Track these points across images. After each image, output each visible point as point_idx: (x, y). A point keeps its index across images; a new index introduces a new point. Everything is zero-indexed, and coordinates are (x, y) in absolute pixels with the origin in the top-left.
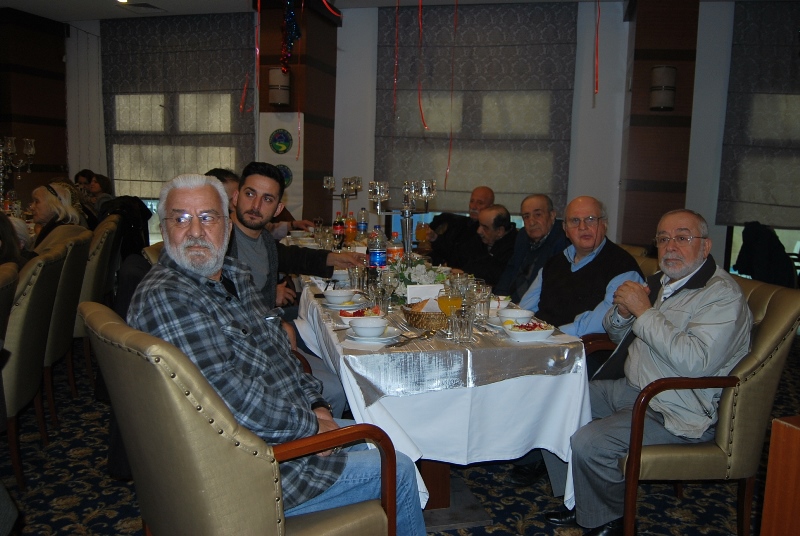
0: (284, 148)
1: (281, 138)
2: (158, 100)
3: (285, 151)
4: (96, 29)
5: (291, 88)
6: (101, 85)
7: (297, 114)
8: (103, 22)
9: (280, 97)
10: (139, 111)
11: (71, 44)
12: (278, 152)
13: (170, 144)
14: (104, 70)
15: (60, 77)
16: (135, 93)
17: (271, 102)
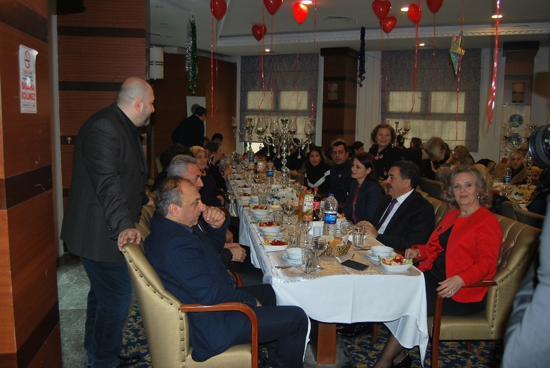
2: (418, 95)
13: (424, 119)
16: (403, 91)
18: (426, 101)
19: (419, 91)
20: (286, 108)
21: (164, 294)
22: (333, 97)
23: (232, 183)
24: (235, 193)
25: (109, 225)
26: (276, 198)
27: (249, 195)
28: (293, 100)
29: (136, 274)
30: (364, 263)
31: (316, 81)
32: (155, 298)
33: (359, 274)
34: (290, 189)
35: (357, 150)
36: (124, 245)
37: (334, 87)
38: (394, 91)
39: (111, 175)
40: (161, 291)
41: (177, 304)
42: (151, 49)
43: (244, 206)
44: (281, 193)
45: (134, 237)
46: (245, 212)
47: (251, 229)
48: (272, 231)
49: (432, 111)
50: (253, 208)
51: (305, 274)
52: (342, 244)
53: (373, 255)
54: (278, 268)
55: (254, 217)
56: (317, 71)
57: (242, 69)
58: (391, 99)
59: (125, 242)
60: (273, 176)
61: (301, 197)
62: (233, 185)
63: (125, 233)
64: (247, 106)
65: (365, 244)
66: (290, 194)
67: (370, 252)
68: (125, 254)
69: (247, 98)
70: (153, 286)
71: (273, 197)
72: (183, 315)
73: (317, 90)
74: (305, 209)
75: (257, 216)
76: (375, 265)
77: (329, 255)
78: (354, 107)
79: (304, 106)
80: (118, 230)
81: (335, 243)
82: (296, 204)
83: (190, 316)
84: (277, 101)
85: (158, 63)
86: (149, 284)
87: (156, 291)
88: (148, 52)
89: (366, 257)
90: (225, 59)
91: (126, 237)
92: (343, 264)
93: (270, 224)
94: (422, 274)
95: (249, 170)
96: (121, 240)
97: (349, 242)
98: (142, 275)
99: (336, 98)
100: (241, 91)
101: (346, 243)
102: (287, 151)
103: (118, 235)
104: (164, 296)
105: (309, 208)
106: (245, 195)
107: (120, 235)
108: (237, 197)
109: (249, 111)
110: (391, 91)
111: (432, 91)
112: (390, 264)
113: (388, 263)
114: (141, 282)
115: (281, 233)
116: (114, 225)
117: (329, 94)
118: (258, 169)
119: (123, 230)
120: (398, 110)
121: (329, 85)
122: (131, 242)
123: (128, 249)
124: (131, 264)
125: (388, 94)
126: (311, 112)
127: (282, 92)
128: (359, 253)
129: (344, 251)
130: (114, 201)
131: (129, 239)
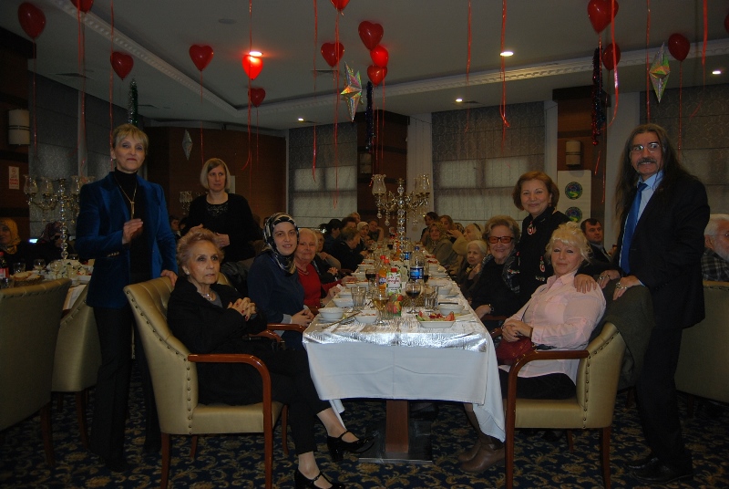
0: (576, 195)
1: (574, 188)
3: (577, 198)
4: (429, 119)
5: (581, 154)
6: (431, 156)
7: (586, 171)
8: (433, 114)
9: (574, 160)
10: (459, 173)
11: (411, 129)
12: (571, 198)
14: (434, 146)
15: (403, 152)
17: (567, 163)
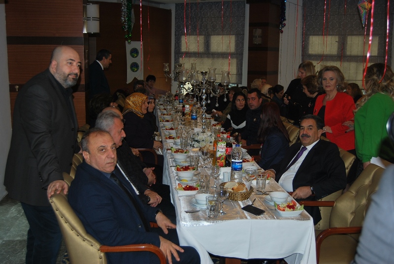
18: (342, 45)
19: (336, 35)
20: (216, 51)
21: (86, 237)
22: (258, 41)
23: (161, 124)
24: (163, 134)
25: (41, 177)
26: (197, 141)
27: (173, 138)
28: (223, 43)
29: (62, 221)
30: (262, 208)
31: (243, 26)
32: (78, 240)
33: (256, 218)
34: (209, 134)
35: (278, 93)
36: (52, 196)
37: (258, 32)
38: (314, 35)
39: (43, 134)
40: (83, 235)
41: (97, 246)
42: (88, 6)
43: (167, 150)
44: (201, 137)
45: (60, 189)
46: (167, 155)
47: (171, 172)
48: (186, 176)
49: (348, 53)
50: (175, 152)
51: (209, 219)
52: (244, 191)
53: (272, 200)
54: (187, 212)
55: (175, 161)
56: (244, 17)
57: (176, 15)
58: (310, 42)
59: (53, 193)
60: (196, 119)
61: (216, 143)
62: (162, 127)
63: (53, 184)
64: (181, 49)
65: (267, 188)
66: (209, 138)
67: (268, 197)
68: (52, 204)
69: (181, 42)
70: (76, 231)
71: (194, 141)
72: (102, 254)
73: (244, 34)
74: (218, 154)
75: (177, 160)
76: (272, 210)
77: (233, 200)
78: (277, 50)
79: (232, 49)
80: (48, 181)
81: (238, 189)
82: (211, 148)
83: (108, 255)
84: (207, 44)
85: (94, 19)
86: (73, 228)
87: (78, 234)
88: (85, 9)
89: (265, 201)
90: (161, 6)
91: (54, 189)
92: (244, 209)
93: (186, 169)
94: (312, 219)
95: (177, 112)
96: (50, 191)
97: (251, 188)
98: (67, 221)
99: (260, 43)
100: (175, 35)
101: (248, 189)
102: (206, 99)
103: (48, 185)
104: (85, 239)
105: (222, 154)
106: (170, 138)
107: (49, 186)
108: (164, 140)
109: (183, 53)
110: (310, 35)
111: (348, 35)
112: (284, 210)
113: (282, 209)
114: (66, 226)
115: (194, 178)
116: (45, 176)
117: (254, 38)
118: (186, 112)
119: (52, 181)
120: (317, 53)
121: (254, 30)
122: (58, 193)
123: (54, 200)
124: (57, 213)
125: (309, 37)
126: (238, 55)
127: (212, 37)
128: (261, 198)
129: (246, 196)
130: (46, 155)
131: (56, 190)
